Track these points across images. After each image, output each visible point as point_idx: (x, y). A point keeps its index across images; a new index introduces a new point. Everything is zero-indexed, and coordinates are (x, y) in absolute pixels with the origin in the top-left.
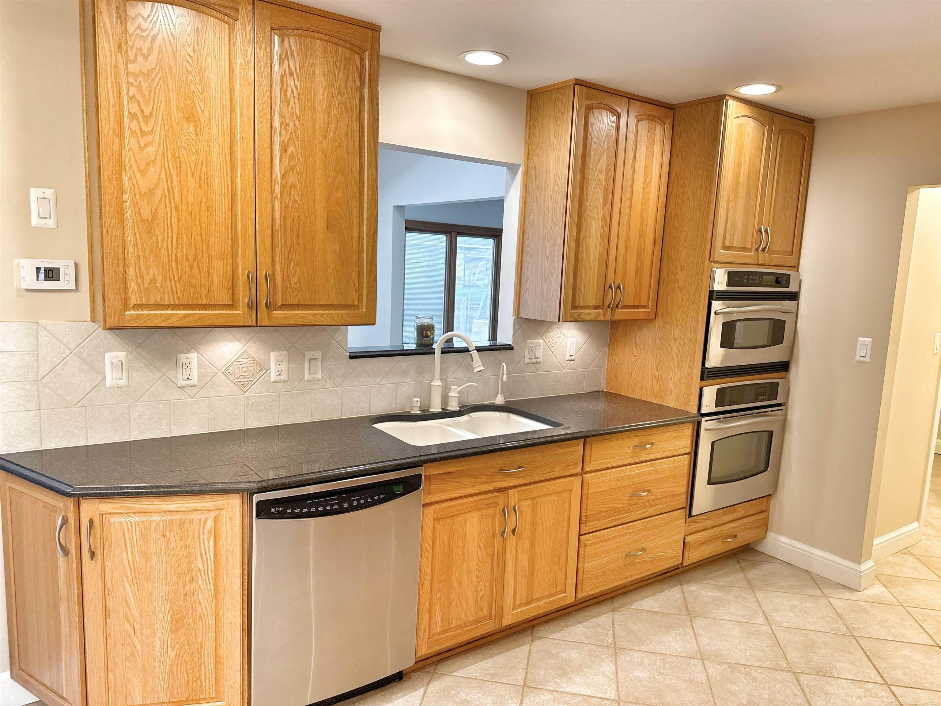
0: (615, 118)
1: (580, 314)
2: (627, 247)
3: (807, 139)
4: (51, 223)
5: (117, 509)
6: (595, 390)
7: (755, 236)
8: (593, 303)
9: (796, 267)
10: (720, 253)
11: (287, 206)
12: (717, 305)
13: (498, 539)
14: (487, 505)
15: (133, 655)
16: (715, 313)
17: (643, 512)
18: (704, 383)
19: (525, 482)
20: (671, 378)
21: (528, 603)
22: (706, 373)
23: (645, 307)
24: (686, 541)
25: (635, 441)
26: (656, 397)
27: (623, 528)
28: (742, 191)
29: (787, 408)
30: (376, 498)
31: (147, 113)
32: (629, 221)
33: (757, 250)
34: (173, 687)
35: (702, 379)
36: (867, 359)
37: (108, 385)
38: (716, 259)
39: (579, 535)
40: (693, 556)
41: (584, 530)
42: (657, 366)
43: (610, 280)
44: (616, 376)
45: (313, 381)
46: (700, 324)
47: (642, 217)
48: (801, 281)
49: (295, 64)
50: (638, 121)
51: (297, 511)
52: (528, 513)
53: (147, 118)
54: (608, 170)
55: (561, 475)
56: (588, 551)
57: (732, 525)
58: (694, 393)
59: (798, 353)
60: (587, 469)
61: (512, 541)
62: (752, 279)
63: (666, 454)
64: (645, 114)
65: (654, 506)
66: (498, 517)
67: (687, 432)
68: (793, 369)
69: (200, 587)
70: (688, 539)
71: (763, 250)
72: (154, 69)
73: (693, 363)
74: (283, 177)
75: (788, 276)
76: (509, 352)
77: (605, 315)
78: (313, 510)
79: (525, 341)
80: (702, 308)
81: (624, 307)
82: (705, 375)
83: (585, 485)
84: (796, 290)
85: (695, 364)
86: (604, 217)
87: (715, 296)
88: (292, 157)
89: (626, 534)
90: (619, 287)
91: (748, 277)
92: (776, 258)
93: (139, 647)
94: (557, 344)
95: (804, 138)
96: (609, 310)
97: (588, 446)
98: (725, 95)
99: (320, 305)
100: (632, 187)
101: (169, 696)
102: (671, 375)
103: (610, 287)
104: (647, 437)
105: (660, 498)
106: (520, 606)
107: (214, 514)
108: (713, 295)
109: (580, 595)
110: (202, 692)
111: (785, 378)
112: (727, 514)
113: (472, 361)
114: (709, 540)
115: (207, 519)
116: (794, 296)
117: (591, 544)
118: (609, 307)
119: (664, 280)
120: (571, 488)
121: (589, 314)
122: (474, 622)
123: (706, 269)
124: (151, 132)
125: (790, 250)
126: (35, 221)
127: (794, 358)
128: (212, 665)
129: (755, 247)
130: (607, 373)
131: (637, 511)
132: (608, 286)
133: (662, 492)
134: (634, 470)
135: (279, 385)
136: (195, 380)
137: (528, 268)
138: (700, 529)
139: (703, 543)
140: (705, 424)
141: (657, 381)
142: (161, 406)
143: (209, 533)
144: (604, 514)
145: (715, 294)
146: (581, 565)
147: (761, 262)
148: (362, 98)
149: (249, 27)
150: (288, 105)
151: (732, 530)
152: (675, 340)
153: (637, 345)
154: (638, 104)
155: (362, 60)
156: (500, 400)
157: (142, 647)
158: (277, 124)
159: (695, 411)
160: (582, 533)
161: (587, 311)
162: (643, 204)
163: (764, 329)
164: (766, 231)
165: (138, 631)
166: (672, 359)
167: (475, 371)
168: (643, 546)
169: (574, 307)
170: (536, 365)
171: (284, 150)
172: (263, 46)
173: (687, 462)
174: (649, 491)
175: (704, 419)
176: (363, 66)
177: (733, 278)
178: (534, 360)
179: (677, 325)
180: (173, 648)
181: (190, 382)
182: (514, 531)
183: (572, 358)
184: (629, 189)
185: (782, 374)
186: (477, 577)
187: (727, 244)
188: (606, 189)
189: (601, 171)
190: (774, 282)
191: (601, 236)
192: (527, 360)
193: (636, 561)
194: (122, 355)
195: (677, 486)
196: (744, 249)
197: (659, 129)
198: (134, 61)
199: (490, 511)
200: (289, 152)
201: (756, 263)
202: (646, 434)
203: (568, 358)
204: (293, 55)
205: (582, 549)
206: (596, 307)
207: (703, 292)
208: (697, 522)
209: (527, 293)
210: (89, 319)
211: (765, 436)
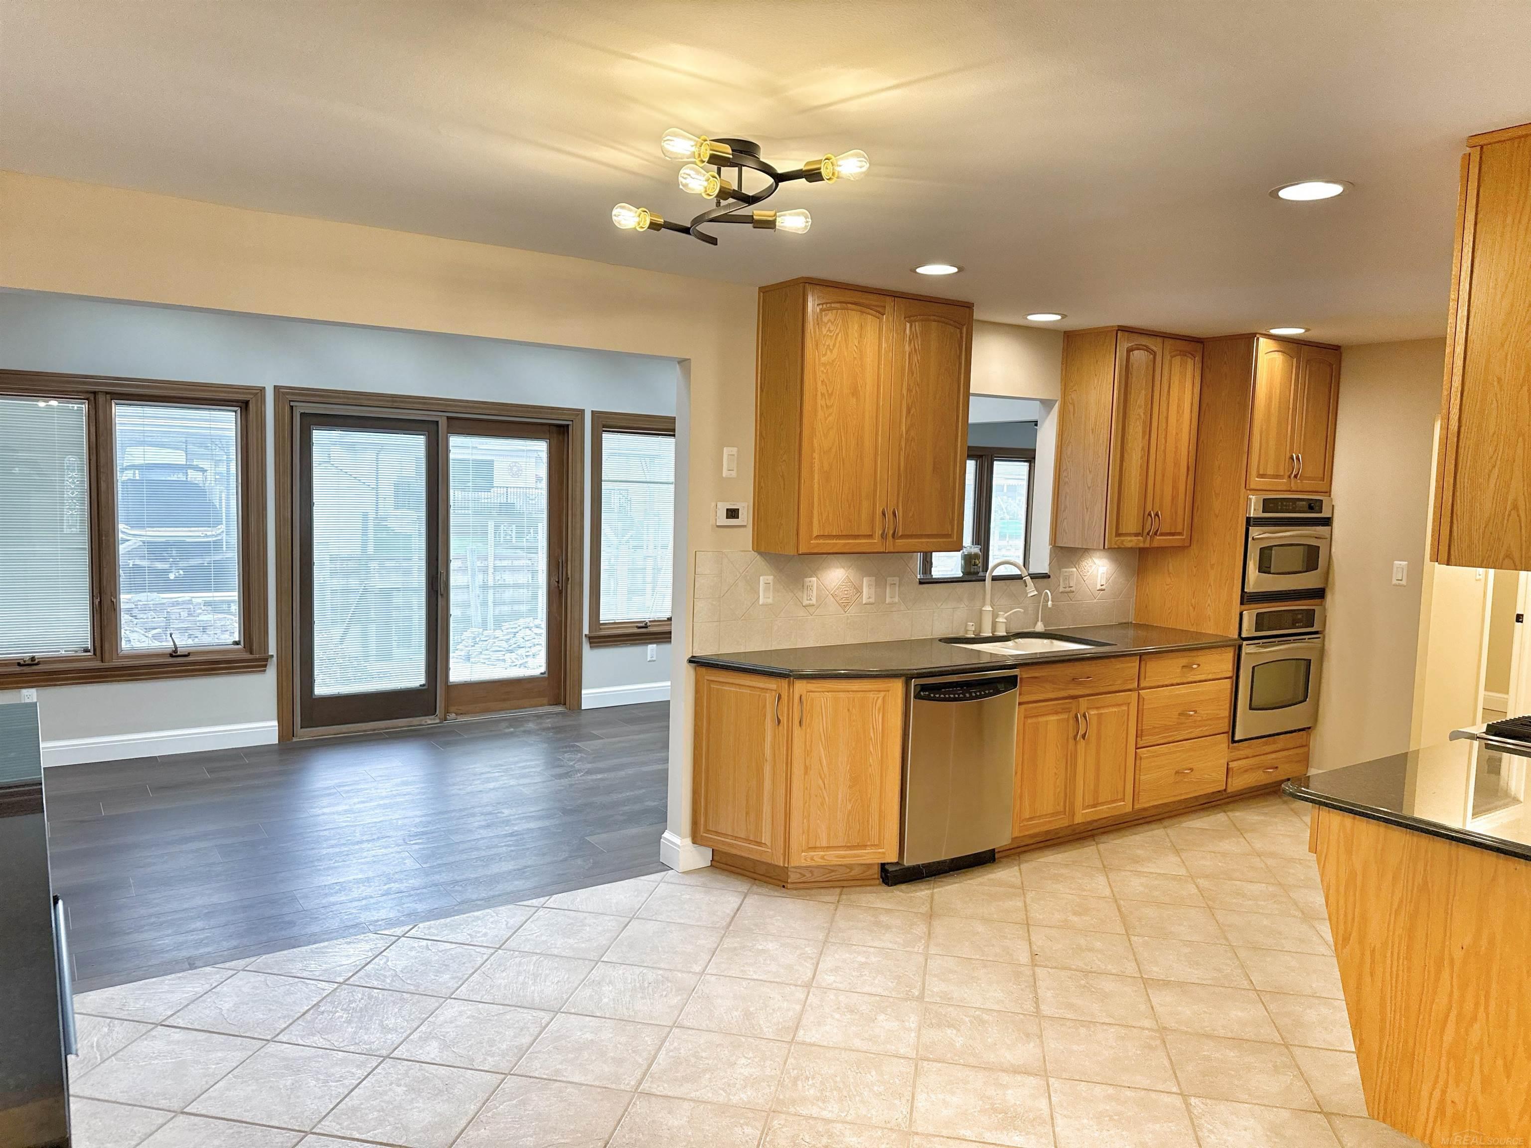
0: (1152, 356)
1: (1123, 541)
2: (1163, 476)
3: (1334, 366)
4: (734, 474)
5: (818, 688)
6: (1124, 621)
7: (1287, 464)
8: (1134, 531)
9: (1328, 493)
10: (1255, 481)
11: (908, 455)
12: (1255, 532)
13: (1071, 741)
14: (1063, 709)
15: (822, 804)
16: (1253, 539)
17: (1191, 732)
18: (1243, 607)
19: (1092, 692)
20: (1209, 605)
21: (1094, 806)
22: (1245, 597)
23: (1180, 534)
24: (1230, 766)
25: (1184, 661)
26: (1193, 625)
27: (1173, 746)
28: (1274, 420)
29: (1324, 637)
30: (987, 692)
31: (830, 392)
32: (1165, 451)
33: (1290, 477)
34: (848, 834)
35: (1242, 603)
36: (1404, 582)
37: (760, 603)
38: (1252, 487)
39: (1136, 749)
40: (1238, 783)
41: (1140, 744)
42: (1194, 593)
43: (1149, 508)
44: (1146, 607)
45: (892, 604)
46: (1238, 549)
47: (1176, 447)
48: (1333, 506)
49: (918, 343)
50: (1172, 357)
51: (937, 696)
52: (1094, 722)
53: (830, 395)
54: (1146, 406)
55: (1121, 689)
56: (1144, 764)
57: (1273, 756)
58: (1233, 617)
59: (1333, 579)
60: (1142, 685)
61: (1082, 743)
62: (1286, 506)
63: (1210, 677)
64: (1177, 350)
65: (1200, 727)
66: (1071, 722)
67: (1229, 656)
68: (1329, 597)
69: (871, 752)
70: (1232, 765)
71: (1296, 476)
72: (835, 359)
73: (1232, 588)
74: (907, 433)
75: (1321, 501)
76: (1046, 580)
77: (1144, 542)
78: (947, 696)
79: (1060, 570)
80: (1239, 534)
81: (1162, 534)
82: (1245, 600)
83: (1141, 700)
84: (1329, 516)
85: (1235, 589)
86: (1143, 449)
87: (1252, 523)
88: (913, 415)
89: (1175, 752)
90: (1157, 515)
91: (1282, 503)
92: (1307, 484)
93: (827, 799)
94: (1089, 574)
95: (1331, 365)
96: (1149, 538)
97: (1143, 663)
98: (1256, 333)
99: (926, 535)
100: (1167, 418)
101: (846, 840)
102: (1209, 602)
103: (1150, 515)
104: (1194, 659)
105: (1206, 720)
106: (1088, 807)
107: (882, 694)
108: (1250, 522)
109: (1137, 807)
110: (869, 840)
111: (1321, 605)
112: (1267, 744)
113: (1026, 586)
114: (1251, 769)
115: (878, 698)
116: (1327, 522)
117: (1147, 758)
118: (1148, 534)
119: (1198, 508)
120: (1129, 701)
121: (1131, 541)
122: (1053, 815)
123: (1242, 496)
124: (832, 406)
125: (1321, 476)
126: (725, 473)
127: (1329, 586)
128: (877, 817)
129: (1288, 474)
130: (1136, 604)
131: (1184, 730)
132: (1147, 513)
133: (1207, 714)
134: (1182, 690)
135: (868, 606)
136: (814, 601)
137: (1066, 497)
138: (1242, 757)
139: (1246, 771)
140: (1247, 649)
141: (1194, 608)
142: (791, 622)
143: (879, 709)
144: (1157, 730)
145: (1252, 520)
146: (1137, 776)
147: (1294, 489)
148: (960, 364)
149: (891, 319)
150: (913, 375)
151: (1275, 761)
152: (1212, 566)
153: (1169, 573)
154: (1171, 341)
155: (961, 333)
156: (1040, 627)
157: (829, 798)
158: (905, 392)
159: (1236, 636)
160: (1138, 746)
161: (1129, 538)
162: (1177, 434)
163: (1297, 558)
164: (1298, 458)
165: (827, 786)
166: (1210, 585)
167: (1029, 595)
168: (1191, 766)
169: (1118, 534)
170: (1070, 595)
171: (909, 411)
172: (899, 332)
173: (1229, 686)
174: (1195, 712)
175: (1245, 643)
176: (961, 337)
177: (1268, 505)
178: (1068, 589)
179: (1214, 551)
180: (850, 801)
181: (811, 602)
182: (1084, 736)
183: (1103, 587)
184: (1164, 421)
185: (1318, 601)
186: (1056, 774)
187: (1261, 473)
188: (1144, 422)
189: (1140, 407)
190: (1306, 509)
191: (1141, 467)
192: (1061, 589)
193: (1186, 780)
194: (770, 578)
195: (1220, 709)
196: (1277, 476)
197: (1190, 362)
198: (825, 355)
199: (1064, 716)
200: (912, 412)
201: (1289, 489)
202: (1192, 654)
203: (1099, 587)
204: (917, 337)
205: (1138, 762)
206: (1137, 535)
207: (1240, 519)
208: (1239, 750)
209: (1065, 523)
210: (751, 549)
211: (1303, 664)
